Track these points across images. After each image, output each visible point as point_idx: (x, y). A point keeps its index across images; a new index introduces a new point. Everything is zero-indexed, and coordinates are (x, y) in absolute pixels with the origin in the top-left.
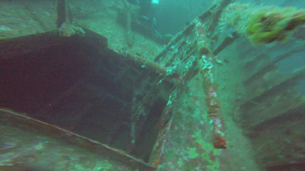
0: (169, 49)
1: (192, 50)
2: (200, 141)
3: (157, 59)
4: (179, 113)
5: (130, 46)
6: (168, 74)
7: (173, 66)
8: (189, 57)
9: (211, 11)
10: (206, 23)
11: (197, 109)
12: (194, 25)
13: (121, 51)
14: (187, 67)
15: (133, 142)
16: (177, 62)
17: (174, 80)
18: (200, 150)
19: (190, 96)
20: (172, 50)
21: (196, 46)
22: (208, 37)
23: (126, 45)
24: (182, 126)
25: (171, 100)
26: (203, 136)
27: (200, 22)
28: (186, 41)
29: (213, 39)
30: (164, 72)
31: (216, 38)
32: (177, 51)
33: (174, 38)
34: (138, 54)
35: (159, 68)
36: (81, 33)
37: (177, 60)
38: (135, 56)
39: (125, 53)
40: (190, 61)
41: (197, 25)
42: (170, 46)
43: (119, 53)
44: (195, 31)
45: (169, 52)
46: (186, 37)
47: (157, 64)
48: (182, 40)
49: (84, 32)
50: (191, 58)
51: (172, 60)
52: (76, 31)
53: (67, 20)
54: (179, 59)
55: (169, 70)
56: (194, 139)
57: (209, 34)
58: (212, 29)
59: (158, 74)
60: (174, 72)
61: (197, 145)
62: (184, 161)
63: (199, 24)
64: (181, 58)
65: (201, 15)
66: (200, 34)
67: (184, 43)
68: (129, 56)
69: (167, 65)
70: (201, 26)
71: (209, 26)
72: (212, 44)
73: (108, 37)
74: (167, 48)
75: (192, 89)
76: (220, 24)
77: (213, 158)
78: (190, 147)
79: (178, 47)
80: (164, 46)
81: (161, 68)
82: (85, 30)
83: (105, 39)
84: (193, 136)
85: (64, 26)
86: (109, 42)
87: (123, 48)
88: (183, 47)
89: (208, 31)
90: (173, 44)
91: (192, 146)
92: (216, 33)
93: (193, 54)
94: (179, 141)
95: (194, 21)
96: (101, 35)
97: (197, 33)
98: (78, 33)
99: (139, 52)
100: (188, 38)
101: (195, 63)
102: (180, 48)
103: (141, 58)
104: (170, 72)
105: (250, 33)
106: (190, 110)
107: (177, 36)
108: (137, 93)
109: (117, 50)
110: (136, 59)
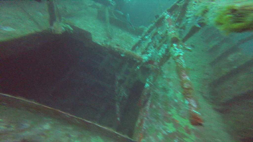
0: (143, 39)
1: (164, 39)
2: (176, 117)
3: (134, 49)
4: (155, 94)
5: (110, 38)
6: (144, 61)
7: (148, 53)
8: (161, 46)
9: (178, 4)
10: (174, 14)
11: (170, 89)
12: (163, 18)
13: (104, 44)
14: (160, 54)
15: (119, 119)
16: (152, 51)
17: (150, 66)
18: (176, 125)
19: (164, 78)
20: (146, 40)
21: (167, 35)
22: (177, 27)
23: (107, 38)
24: (159, 104)
25: (148, 83)
26: (178, 112)
27: (169, 15)
28: (157, 31)
29: (181, 28)
30: (141, 59)
31: (184, 28)
32: (150, 40)
33: (146, 29)
34: (118, 45)
35: (136, 56)
36: (69, 29)
37: (151, 48)
38: (116, 47)
39: (107, 45)
40: (162, 48)
41: (166, 18)
42: (144, 37)
43: (102, 45)
44: (165, 22)
45: (144, 41)
46: (158, 28)
47: (134, 52)
48: (154, 31)
49: (71, 29)
50: (163, 46)
51: (147, 49)
52: (65, 28)
53: (57, 19)
54: (153, 47)
55: (145, 58)
56: (170, 115)
57: (177, 24)
58: (179, 20)
59: (135, 61)
60: (149, 59)
61: (174, 121)
62: (163, 135)
63: (167, 16)
64: (155, 47)
65: (169, 8)
66: (169, 25)
67: (156, 34)
68: (110, 47)
69: (143, 53)
70: (170, 17)
71: (176, 18)
72: (180, 33)
73: (91, 32)
74: (142, 39)
75: (166, 72)
76: (188, 16)
77: (188, 131)
78: (168, 123)
79: (151, 37)
80: (139, 37)
81: (138, 56)
82: (72, 27)
83: (89, 34)
84: (169, 113)
85: (55, 24)
86: (93, 37)
87: (105, 41)
88: (155, 37)
89: (177, 22)
90: (146, 35)
91: (169, 122)
92: (184, 23)
93: (165, 43)
94: (157, 118)
95: (163, 14)
96: (86, 30)
97: (167, 24)
98: (67, 30)
99: (118, 43)
100: (160, 28)
101: (167, 50)
102: (153, 38)
103: (120, 48)
104: (146, 59)
105: (219, 24)
106: (165, 90)
107: (149, 27)
108: (119, 77)
109: (100, 42)
110: (116, 50)
